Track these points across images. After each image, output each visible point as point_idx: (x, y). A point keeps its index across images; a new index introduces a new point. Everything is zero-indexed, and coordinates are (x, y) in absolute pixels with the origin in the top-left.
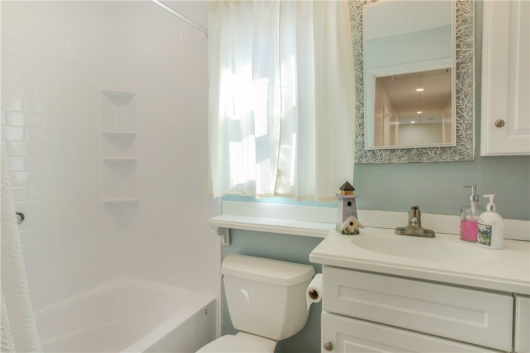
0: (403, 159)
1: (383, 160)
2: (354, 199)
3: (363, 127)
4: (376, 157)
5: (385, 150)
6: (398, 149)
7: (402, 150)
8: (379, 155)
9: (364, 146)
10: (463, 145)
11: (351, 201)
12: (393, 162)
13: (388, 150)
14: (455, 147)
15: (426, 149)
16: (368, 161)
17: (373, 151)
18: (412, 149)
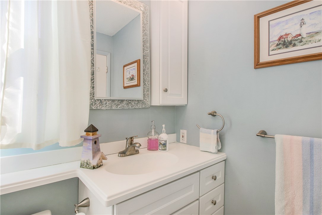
0: (119, 106)
1: (107, 107)
2: (98, 138)
3: (94, 82)
4: (102, 105)
5: (109, 100)
6: (116, 100)
7: (119, 100)
8: (105, 103)
9: (94, 96)
10: (146, 99)
11: (96, 140)
12: (113, 108)
13: (110, 100)
14: (143, 100)
15: (130, 100)
16: (97, 108)
17: (100, 100)
18: (123, 100)
